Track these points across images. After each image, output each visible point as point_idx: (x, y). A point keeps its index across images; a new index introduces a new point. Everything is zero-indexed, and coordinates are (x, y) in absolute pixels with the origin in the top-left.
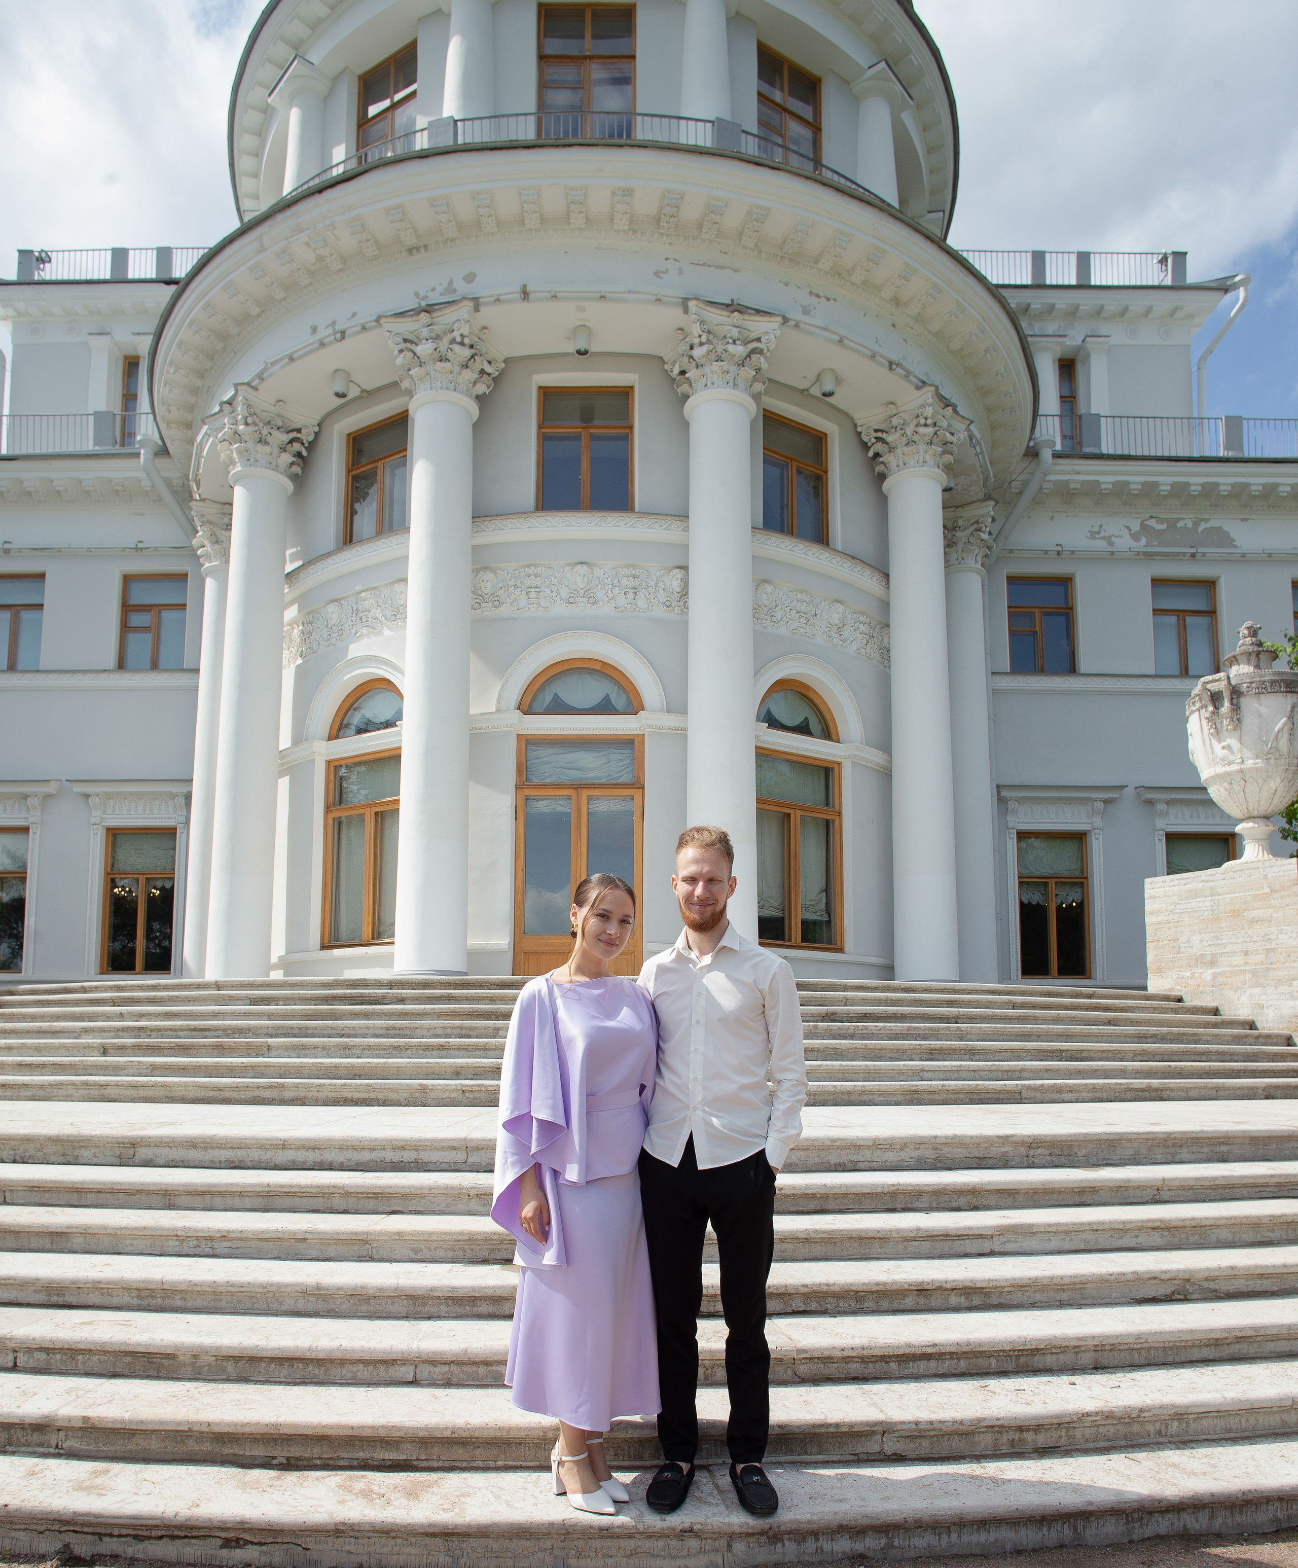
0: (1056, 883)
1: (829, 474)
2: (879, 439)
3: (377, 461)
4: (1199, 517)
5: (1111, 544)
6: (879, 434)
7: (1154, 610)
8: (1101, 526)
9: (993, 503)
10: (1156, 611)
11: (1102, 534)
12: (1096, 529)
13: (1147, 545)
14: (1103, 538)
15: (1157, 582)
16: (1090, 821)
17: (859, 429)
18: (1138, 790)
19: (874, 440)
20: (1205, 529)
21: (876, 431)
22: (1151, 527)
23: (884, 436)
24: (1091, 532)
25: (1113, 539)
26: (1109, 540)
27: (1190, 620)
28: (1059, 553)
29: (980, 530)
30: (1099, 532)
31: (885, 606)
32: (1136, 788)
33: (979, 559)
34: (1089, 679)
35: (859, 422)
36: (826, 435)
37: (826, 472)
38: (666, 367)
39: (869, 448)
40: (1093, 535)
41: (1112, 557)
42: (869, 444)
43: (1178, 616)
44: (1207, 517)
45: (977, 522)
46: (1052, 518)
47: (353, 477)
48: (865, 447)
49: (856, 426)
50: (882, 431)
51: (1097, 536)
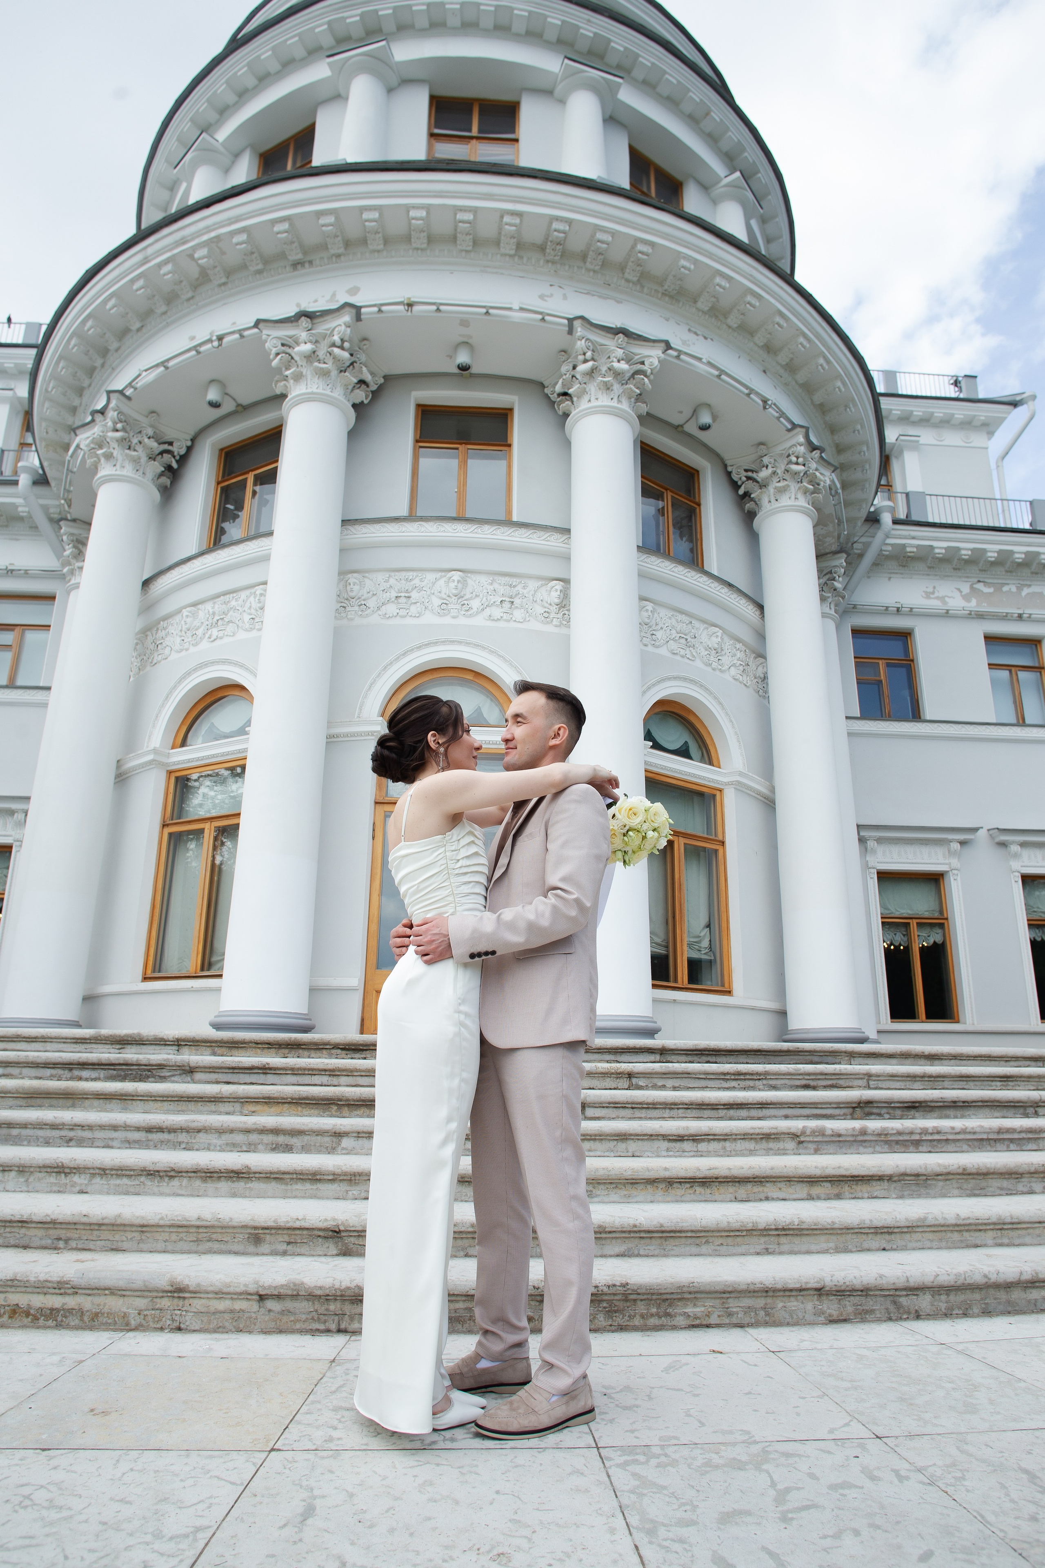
0: (917, 923)
1: (702, 507)
2: (749, 478)
3: (248, 473)
4: (1022, 582)
5: (945, 603)
6: (750, 474)
7: (989, 664)
8: (934, 587)
9: (845, 555)
10: (991, 666)
11: (936, 594)
12: (930, 590)
13: (978, 605)
14: (938, 598)
15: (990, 639)
16: (947, 861)
17: (729, 469)
18: (991, 832)
19: (744, 479)
20: (1028, 594)
21: (746, 471)
22: (979, 590)
23: (754, 475)
24: (926, 592)
25: (946, 599)
26: (942, 599)
27: (1023, 675)
28: (898, 610)
29: (834, 579)
30: (933, 593)
31: (761, 636)
32: (988, 830)
33: (833, 606)
34: (936, 725)
35: (728, 463)
36: (698, 472)
37: (699, 505)
38: (546, 390)
39: (740, 487)
40: (928, 595)
41: (947, 615)
42: (739, 483)
43: (1010, 671)
44: (1028, 583)
45: (831, 572)
46: (890, 578)
47: (222, 488)
48: (735, 486)
49: (726, 466)
50: (752, 471)
51: (932, 596)
